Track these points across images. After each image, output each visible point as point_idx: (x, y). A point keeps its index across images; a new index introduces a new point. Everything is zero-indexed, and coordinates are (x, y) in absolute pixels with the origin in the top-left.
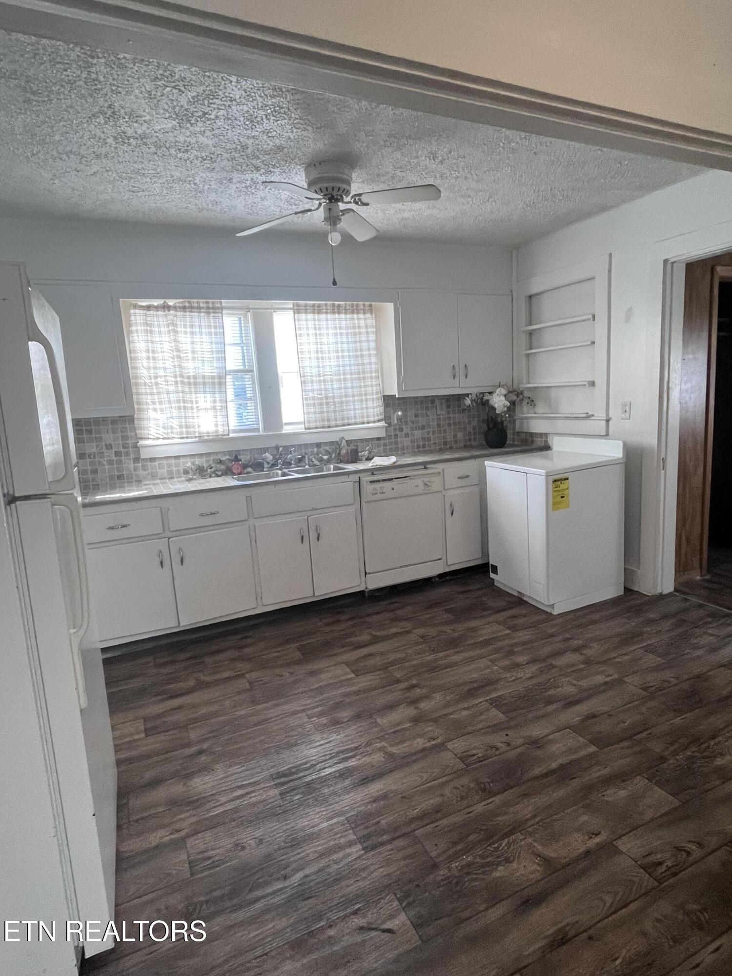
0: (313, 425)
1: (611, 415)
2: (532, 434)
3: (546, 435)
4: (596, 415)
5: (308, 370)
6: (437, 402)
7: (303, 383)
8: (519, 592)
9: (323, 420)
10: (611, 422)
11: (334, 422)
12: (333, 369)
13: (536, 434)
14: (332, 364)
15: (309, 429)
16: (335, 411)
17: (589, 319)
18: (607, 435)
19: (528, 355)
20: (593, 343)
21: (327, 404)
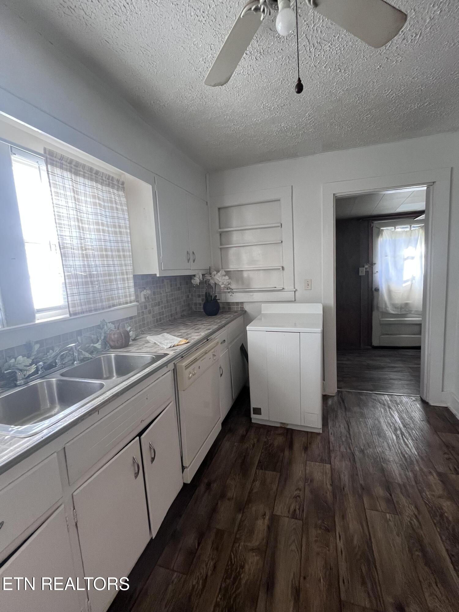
0: (78, 309)
1: (296, 288)
2: (229, 304)
3: (242, 303)
4: (286, 288)
5: (68, 241)
6: (165, 281)
7: (64, 256)
8: (281, 423)
9: (89, 302)
10: (296, 292)
11: (100, 304)
12: (94, 243)
13: (233, 303)
14: (93, 237)
15: (75, 314)
16: (100, 292)
17: (279, 226)
18: (295, 300)
19: (221, 249)
20: (282, 242)
21: (92, 283)
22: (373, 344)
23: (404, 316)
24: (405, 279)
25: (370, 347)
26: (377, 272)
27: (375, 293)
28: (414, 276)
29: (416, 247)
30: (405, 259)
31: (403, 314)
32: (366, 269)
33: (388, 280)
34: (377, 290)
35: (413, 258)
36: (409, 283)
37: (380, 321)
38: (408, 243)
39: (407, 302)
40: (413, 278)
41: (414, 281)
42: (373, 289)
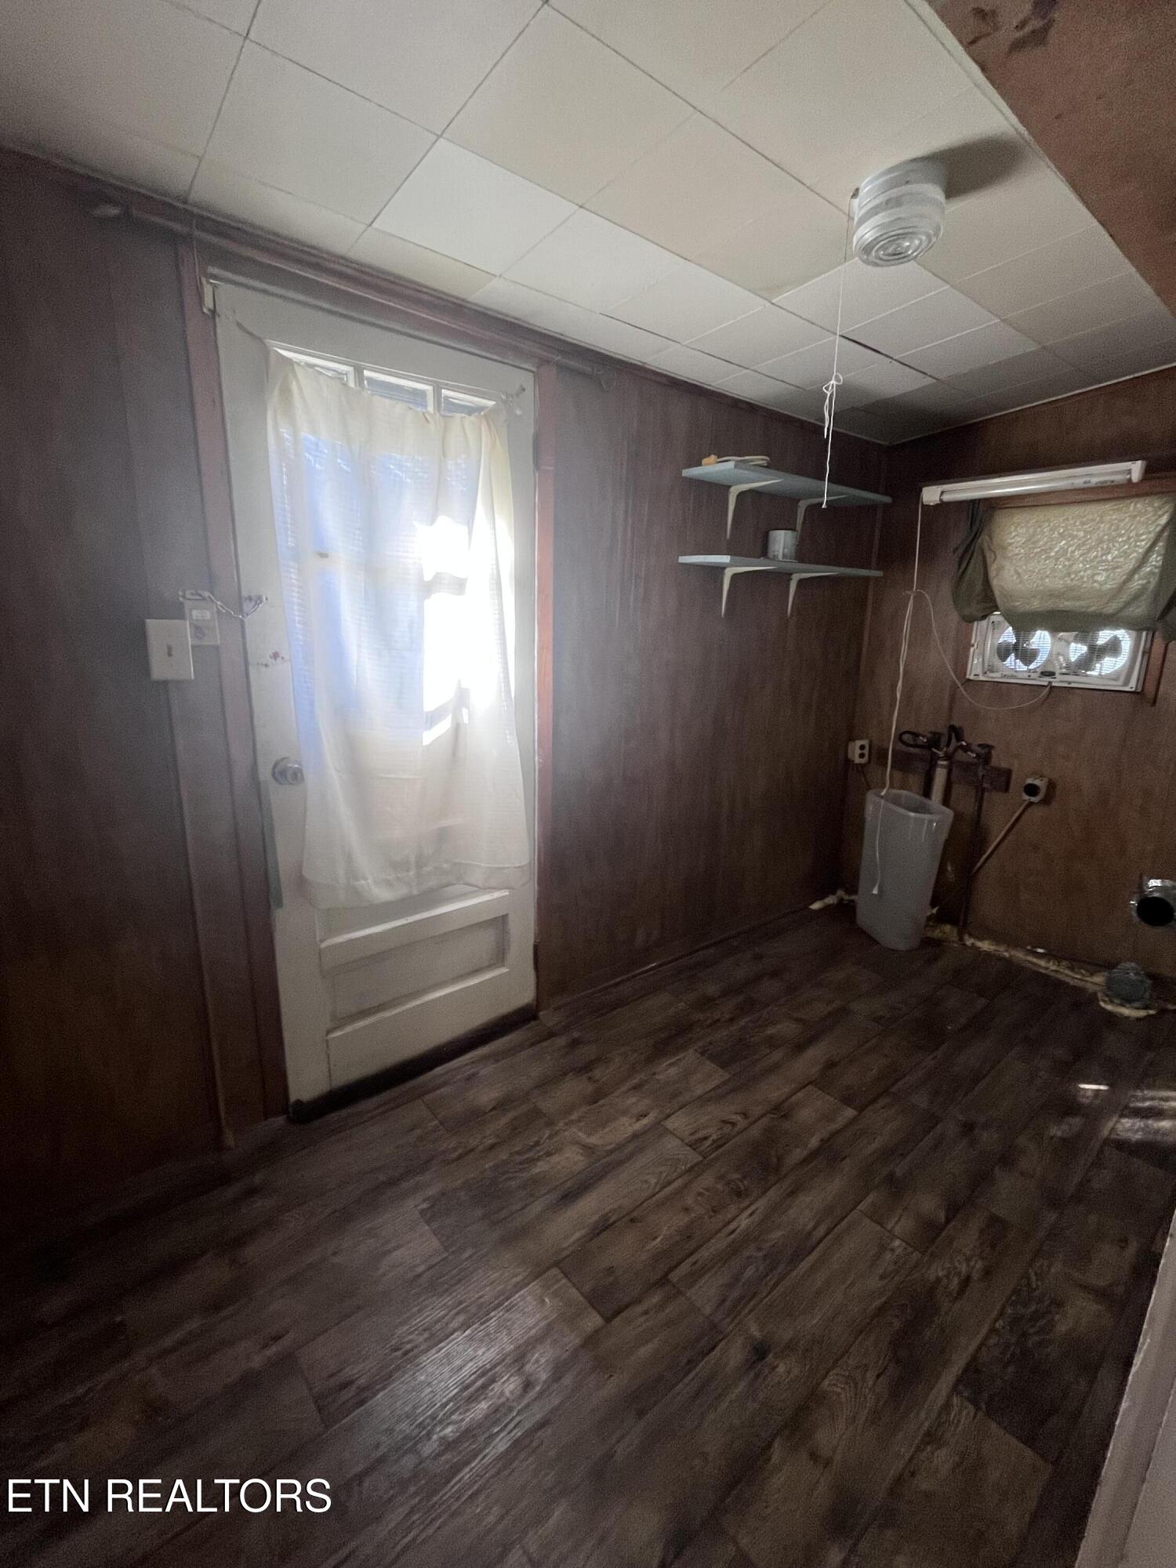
22: (293, 1097)
23: (431, 897)
24: (429, 705)
25: (280, 1120)
26: (275, 656)
27: (277, 796)
28: (464, 686)
29: (470, 522)
30: (427, 588)
31: (431, 890)
32: (198, 630)
33: (347, 708)
34: (288, 774)
35: (459, 586)
36: (444, 726)
37: (320, 953)
38: (436, 499)
39: (444, 823)
40: (462, 698)
41: (465, 711)
42: (265, 773)
